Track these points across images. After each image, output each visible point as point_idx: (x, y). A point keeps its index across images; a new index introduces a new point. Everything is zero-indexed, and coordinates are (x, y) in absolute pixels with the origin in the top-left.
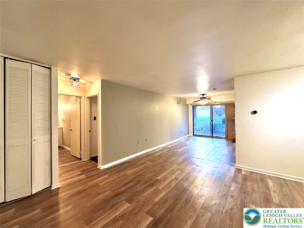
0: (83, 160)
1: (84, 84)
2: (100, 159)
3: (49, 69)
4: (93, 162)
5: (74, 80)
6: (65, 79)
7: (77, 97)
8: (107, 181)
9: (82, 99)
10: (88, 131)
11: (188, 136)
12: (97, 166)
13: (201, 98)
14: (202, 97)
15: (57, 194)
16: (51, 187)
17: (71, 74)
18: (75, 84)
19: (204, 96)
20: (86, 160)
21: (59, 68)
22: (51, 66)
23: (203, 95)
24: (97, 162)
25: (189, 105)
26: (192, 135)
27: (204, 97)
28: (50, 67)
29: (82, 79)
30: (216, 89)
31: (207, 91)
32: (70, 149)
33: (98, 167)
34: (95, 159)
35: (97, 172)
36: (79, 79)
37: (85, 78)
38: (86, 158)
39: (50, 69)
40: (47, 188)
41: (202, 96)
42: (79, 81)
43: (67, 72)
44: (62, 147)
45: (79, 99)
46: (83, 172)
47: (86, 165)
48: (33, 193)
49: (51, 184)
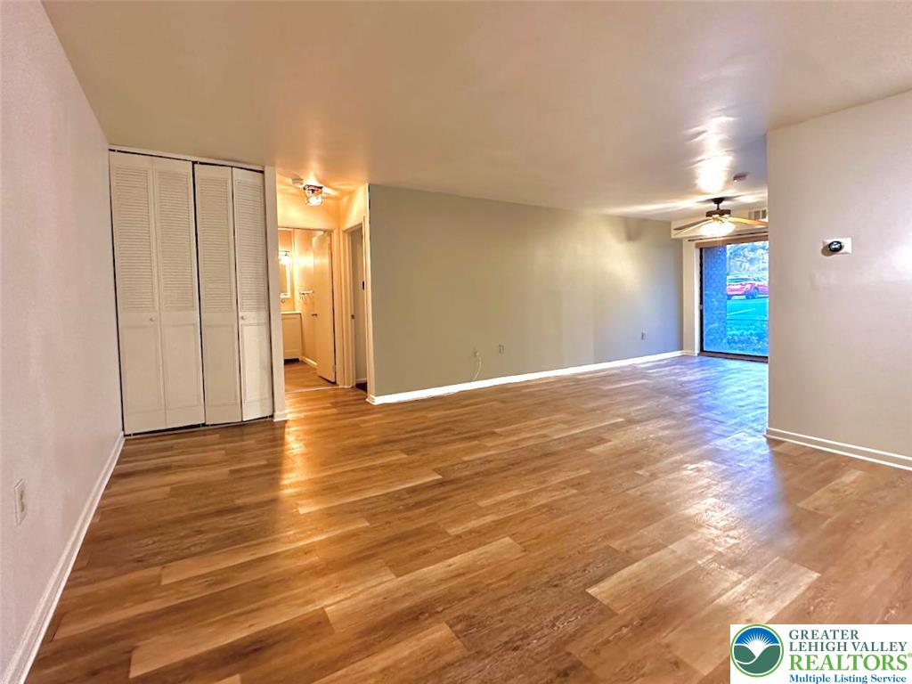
0: (340, 387)
1: (337, 199)
2: (371, 387)
3: (260, 174)
4: (361, 392)
5: (313, 191)
6: (292, 190)
7: (325, 231)
8: (378, 422)
9: (335, 235)
10: (350, 317)
11: (678, 353)
12: (367, 397)
13: (709, 214)
14: (716, 209)
15: (284, 428)
16: (272, 416)
17: (302, 177)
18: (315, 200)
19: (724, 205)
20: (346, 387)
21: (278, 170)
22: (263, 167)
23: (718, 201)
24: (366, 391)
25: (685, 242)
26: (697, 351)
27: (721, 208)
28: (261, 169)
29: (329, 187)
30: (747, 177)
31: (725, 189)
32: (315, 364)
33: (367, 400)
34: (362, 387)
35: (363, 407)
36: (321, 188)
37: (335, 184)
38: (346, 383)
39: (262, 172)
40: (267, 417)
41: (713, 206)
42: (321, 193)
43: (295, 175)
44: (302, 362)
45: (328, 238)
46: (335, 405)
47: (345, 395)
48: (244, 420)
49: (274, 411)
